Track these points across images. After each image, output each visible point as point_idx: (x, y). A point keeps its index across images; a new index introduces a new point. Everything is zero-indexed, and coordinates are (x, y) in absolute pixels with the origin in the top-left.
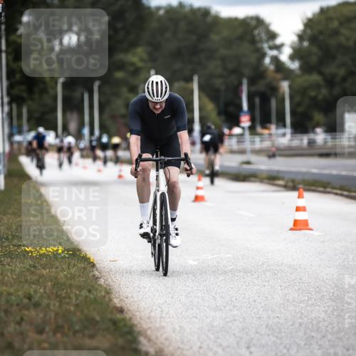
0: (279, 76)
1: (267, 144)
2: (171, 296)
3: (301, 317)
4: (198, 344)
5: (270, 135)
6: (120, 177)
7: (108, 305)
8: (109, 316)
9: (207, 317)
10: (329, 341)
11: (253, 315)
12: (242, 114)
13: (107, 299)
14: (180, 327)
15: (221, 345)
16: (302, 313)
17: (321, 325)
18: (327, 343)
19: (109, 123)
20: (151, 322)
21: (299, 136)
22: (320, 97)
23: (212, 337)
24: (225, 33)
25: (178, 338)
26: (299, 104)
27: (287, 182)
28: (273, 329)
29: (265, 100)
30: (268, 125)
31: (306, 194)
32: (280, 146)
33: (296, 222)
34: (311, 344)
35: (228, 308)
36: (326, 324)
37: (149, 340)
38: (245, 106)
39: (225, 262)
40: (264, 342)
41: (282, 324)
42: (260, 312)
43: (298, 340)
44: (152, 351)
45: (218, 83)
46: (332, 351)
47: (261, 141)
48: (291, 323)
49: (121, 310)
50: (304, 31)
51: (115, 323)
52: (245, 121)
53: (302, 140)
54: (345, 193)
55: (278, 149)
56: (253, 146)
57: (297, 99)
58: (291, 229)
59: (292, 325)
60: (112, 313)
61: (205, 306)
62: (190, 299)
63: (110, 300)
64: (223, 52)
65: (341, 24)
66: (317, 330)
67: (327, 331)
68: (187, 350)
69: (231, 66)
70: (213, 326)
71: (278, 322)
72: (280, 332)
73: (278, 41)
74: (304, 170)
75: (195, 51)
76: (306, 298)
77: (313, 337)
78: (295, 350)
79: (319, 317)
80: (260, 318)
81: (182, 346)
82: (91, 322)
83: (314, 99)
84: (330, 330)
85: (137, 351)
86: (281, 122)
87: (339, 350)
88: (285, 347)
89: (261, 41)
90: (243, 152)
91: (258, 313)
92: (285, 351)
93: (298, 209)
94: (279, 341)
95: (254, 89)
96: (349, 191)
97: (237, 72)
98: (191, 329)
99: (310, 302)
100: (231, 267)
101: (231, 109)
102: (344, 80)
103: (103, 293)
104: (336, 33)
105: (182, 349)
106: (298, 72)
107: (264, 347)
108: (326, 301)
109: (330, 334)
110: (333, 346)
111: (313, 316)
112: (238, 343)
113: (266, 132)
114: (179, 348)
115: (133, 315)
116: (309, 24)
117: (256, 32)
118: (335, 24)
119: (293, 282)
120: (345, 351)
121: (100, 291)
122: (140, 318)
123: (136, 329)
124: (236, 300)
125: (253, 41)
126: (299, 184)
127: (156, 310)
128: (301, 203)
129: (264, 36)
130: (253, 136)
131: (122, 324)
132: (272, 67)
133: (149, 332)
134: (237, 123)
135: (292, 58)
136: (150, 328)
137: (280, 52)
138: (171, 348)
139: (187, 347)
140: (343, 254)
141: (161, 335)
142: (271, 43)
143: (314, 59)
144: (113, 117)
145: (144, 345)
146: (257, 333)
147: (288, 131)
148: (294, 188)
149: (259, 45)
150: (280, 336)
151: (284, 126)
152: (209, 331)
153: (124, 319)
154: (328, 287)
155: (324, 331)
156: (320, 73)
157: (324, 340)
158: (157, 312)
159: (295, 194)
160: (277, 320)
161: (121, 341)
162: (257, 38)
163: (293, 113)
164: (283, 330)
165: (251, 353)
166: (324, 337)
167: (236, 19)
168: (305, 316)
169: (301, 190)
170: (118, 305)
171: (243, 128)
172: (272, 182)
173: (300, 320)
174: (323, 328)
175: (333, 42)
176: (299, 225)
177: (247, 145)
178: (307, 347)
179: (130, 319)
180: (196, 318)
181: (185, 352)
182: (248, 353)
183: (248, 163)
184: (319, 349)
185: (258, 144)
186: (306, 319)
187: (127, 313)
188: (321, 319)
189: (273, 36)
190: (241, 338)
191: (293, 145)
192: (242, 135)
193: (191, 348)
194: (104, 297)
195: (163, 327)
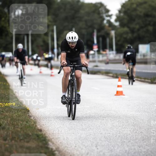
0: (110, 28)
1: (105, 58)
2: (62, 124)
3: (119, 133)
4: (75, 145)
5: (106, 54)
6: (41, 72)
7: (35, 128)
8: (35, 133)
9: (78, 133)
10: (132, 143)
11: (98, 132)
12: (94, 45)
13: (34, 125)
14: (67, 137)
15: (84, 145)
16: (120, 132)
17: (128, 136)
18: (131, 144)
19: (35, 49)
20: (54, 136)
21: (119, 55)
22: (128, 38)
23: (81, 142)
24: (87, 10)
25: (66, 142)
26: (119, 41)
27: (114, 74)
28: (107, 139)
29: (104, 39)
30: (105, 50)
31: (122, 80)
32: (111, 59)
33: (117, 92)
34: (124, 145)
35: (88, 129)
36: (130, 136)
37: (53, 143)
38: (95, 41)
39: (86, 109)
40: (103, 144)
41: (111, 136)
42: (102, 131)
43: (118, 143)
44: (54, 148)
45: (84, 31)
46: (133, 148)
47: (102, 57)
48: (115, 136)
49: (41, 130)
50: (121, 9)
51: (38, 136)
52: (96, 48)
53: (120, 56)
54: (139, 79)
55: (110, 60)
56: (99, 59)
57: (118, 38)
58: (115, 95)
59: (116, 136)
60: (37, 131)
61: (77, 129)
62: (71, 125)
63: (36, 126)
64: (86, 18)
65: (137, 6)
66: (127, 138)
67: (131, 139)
68: (70, 148)
69: (89, 24)
70: (81, 137)
71: (109, 135)
72: (110, 140)
73: (110, 13)
74: (121, 69)
75: (73, 18)
76: (122, 125)
77: (125, 142)
78: (117, 147)
79: (127, 133)
80: (101, 134)
81: (67, 146)
82: (27, 136)
83: (125, 38)
84: (132, 138)
85: (48, 148)
86: (111, 48)
87: (136, 148)
88: (112, 146)
89: (102, 13)
90: (94, 61)
91: (101, 132)
92: (112, 148)
93: (118, 86)
94: (110, 144)
95: (99, 34)
96: (141, 78)
97: (92, 27)
98: (71, 138)
99: (123, 127)
100: (89, 112)
101: (89, 43)
102: (139, 30)
103: (33, 123)
104: (135, 10)
105: (67, 147)
106: (119, 27)
107: (103, 146)
108: (130, 126)
109: (132, 140)
110: (133, 146)
111: (125, 132)
112: (92, 145)
113: (104, 53)
114: (66, 147)
115: (46, 132)
116: (124, 6)
117: (100, 9)
118: (135, 6)
119: (116, 118)
120: (138, 148)
121: (32, 122)
122: (49, 134)
123: (47, 139)
124: (91, 125)
125: (99, 13)
126: (119, 75)
127: (56, 130)
128: (120, 84)
129: (104, 11)
130: (99, 55)
131: (41, 136)
132: (107, 25)
133: (53, 140)
134: (92, 49)
135: (116, 21)
136: (53, 138)
137: (111, 18)
138: (63, 147)
139: (70, 146)
140: (138, 106)
141: (58, 141)
142: (107, 14)
143: (125, 21)
144: (38, 46)
145: (51, 146)
146: (100, 140)
147: (114, 52)
148: (117, 77)
149: (102, 15)
150: (110, 141)
151: (112, 50)
152: (79, 139)
153: (42, 134)
154: (131, 120)
155: (129, 139)
156: (128, 27)
157: (130, 143)
158: (57, 131)
159: (117, 80)
160: (109, 134)
161: (41, 144)
162: (101, 12)
163: (116, 44)
164: (112, 139)
165: (97, 149)
166: (129, 142)
167: (91, 4)
168: (121, 133)
169: (120, 78)
170: (40, 128)
171: (94, 51)
172: (107, 74)
173: (119, 135)
174: (129, 138)
175: (134, 13)
176: (119, 93)
177: (96, 59)
178: (122, 146)
179: (45, 134)
180: (74, 134)
181: (69, 149)
182: (96, 149)
183: (97, 66)
184: (127, 147)
185: (101, 58)
186: (121, 134)
187: (43, 132)
188: (128, 134)
189: (108, 11)
190: (93, 142)
191: (116, 59)
192: (94, 54)
193: (71, 147)
194: (33, 125)
195: (59, 138)
